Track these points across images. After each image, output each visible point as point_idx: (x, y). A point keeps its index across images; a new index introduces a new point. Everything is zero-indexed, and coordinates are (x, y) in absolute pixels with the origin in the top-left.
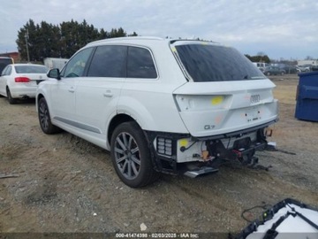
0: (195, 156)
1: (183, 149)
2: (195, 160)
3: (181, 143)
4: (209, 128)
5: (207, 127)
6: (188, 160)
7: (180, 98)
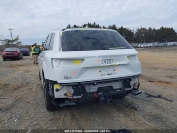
0: (65, 95)
1: (57, 90)
2: (66, 97)
3: (56, 87)
4: (67, 78)
5: (66, 78)
6: (61, 97)
7: (55, 60)
